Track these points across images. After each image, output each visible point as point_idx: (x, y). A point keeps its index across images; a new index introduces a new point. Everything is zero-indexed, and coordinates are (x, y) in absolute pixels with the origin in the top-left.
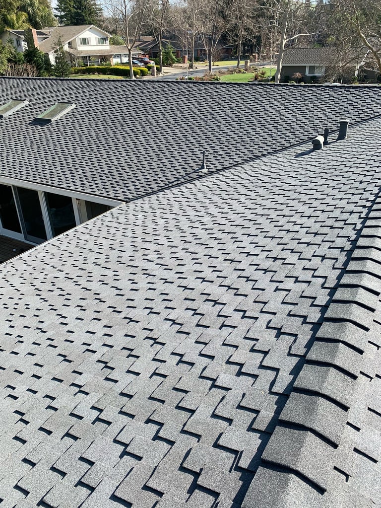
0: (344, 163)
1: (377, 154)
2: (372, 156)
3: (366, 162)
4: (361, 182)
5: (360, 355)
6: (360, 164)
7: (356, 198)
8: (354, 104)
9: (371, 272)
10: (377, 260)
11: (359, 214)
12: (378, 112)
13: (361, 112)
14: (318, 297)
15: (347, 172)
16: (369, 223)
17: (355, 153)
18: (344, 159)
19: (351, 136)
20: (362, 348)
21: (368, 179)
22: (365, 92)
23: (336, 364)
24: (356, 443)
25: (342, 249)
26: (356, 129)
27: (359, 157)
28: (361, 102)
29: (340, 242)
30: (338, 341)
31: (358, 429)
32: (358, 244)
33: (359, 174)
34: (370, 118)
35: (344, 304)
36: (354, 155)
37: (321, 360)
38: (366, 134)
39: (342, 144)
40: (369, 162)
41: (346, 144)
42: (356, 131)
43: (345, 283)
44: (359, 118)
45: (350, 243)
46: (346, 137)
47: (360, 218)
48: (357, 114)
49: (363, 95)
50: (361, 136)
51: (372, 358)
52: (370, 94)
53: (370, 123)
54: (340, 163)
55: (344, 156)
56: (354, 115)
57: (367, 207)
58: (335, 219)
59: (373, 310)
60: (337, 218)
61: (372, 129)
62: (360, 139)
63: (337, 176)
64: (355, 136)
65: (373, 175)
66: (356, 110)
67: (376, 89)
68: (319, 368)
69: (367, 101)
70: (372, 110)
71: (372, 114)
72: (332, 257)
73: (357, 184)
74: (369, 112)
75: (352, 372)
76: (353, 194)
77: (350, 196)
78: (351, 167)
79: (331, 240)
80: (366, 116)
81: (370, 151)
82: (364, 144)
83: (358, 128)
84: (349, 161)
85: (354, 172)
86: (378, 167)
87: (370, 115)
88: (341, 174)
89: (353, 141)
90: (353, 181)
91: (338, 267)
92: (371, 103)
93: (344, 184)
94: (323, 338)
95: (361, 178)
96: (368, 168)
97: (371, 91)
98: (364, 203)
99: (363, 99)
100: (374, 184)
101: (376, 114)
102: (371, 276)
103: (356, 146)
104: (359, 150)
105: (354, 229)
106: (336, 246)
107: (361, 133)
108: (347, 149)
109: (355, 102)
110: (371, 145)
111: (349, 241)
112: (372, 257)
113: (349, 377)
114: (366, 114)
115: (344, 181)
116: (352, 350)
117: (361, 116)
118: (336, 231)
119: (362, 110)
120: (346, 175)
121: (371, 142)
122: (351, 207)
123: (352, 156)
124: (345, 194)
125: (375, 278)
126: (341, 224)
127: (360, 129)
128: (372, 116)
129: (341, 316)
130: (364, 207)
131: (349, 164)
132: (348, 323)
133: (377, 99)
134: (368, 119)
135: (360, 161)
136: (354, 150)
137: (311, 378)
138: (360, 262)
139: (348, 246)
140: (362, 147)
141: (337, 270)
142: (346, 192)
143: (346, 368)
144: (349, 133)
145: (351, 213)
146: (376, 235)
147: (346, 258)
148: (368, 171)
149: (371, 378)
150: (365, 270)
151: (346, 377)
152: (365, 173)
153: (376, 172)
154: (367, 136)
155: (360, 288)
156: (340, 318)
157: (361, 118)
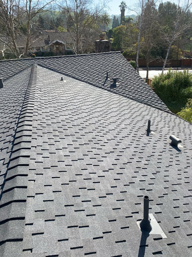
0: (5, 99)
1: (19, 92)
2: (17, 93)
3: (14, 96)
4: (14, 107)
5: (26, 189)
6: (12, 98)
7: (12, 115)
8: (3, 70)
9: (24, 147)
10: (26, 141)
11: (15, 122)
12: (16, 72)
13: (7, 73)
14: (2, 171)
15: (6, 103)
16: (19, 125)
17: (9, 93)
18: (4, 97)
19: (6, 85)
20: (25, 185)
21: (17, 104)
22: (6, 63)
23: (15, 200)
24: (32, 231)
25: (10, 142)
26: (7, 81)
27: (11, 95)
28: (6, 68)
29: (8, 139)
30: (14, 188)
31: (32, 224)
32: (16, 136)
33: (12, 103)
34: (13, 75)
35: (14, 169)
36: (9, 94)
37: (7, 202)
38: (13, 83)
39: (3, 90)
40: (16, 96)
41: (4, 90)
42: (8, 82)
43: (13, 158)
44: (8, 76)
45: (13, 137)
46: (4, 86)
47: (16, 124)
48: (6, 74)
49: (6, 65)
50: (11, 85)
51: (32, 187)
52: (9, 64)
53: (13, 78)
54: (3, 100)
55: (4, 96)
56: (5, 75)
57: (18, 118)
58: (4, 128)
59: (28, 165)
60: (5, 127)
61: (15, 80)
62: (10, 86)
63: (2, 106)
64: (8, 85)
65: (18, 102)
66: (5, 72)
67: (11, 62)
68: (7, 206)
69: (9, 67)
70: (12, 72)
71: (13, 73)
72: (6, 147)
73: (12, 108)
74: (11, 72)
75: (23, 199)
76: (11, 113)
77: (10, 115)
78: (8, 100)
79: (4, 139)
80: (11, 74)
81: (15, 91)
82: (13, 88)
83: (9, 81)
84: (7, 98)
85: (10, 103)
86: (20, 98)
87: (12, 74)
88: (4, 105)
89: (7, 88)
90: (10, 107)
91: (9, 151)
92: (11, 68)
93: (6, 110)
94: (7, 190)
95: (14, 104)
96: (16, 99)
97: (9, 62)
98: (16, 116)
99: (6, 67)
100: (19, 106)
101: (15, 73)
102: (24, 150)
103: (9, 90)
104: (11, 91)
105: (14, 130)
106: (7, 141)
107: (10, 83)
108: (5, 92)
109: (3, 69)
110: (16, 88)
111: (12, 136)
112: (23, 141)
113: (22, 203)
114: (10, 74)
115: (6, 108)
116: (21, 189)
117: (8, 75)
118: (6, 134)
119: (8, 72)
120: (6, 105)
121: (16, 86)
122: (11, 120)
123: (8, 95)
124: (8, 114)
125: (26, 150)
126: (7, 130)
127: (10, 81)
128: (14, 74)
129: (13, 175)
130: (17, 118)
131: (7, 99)
132: (17, 177)
133: (13, 66)
134: (12, 76)
135: (12, 96)
136: (8, 92)
137: (3, 214)
138: (18, 145)
139: (12, 139)
140: (12, 90)
141: (9, 153)
142: (7, 113)
143: (20, 199)
144: (5, 84)
145: (11, 122)
146: (23, 129)
147: (12, 145)
148: (16, 100)
149: (34, 197)
150: (21, 148)
151: (21, 203)
152: (15, 101)
153: (19, 100)
154: (13, 84)
155: (20, 157)
156: (13, 176)
157: (9, 76)
